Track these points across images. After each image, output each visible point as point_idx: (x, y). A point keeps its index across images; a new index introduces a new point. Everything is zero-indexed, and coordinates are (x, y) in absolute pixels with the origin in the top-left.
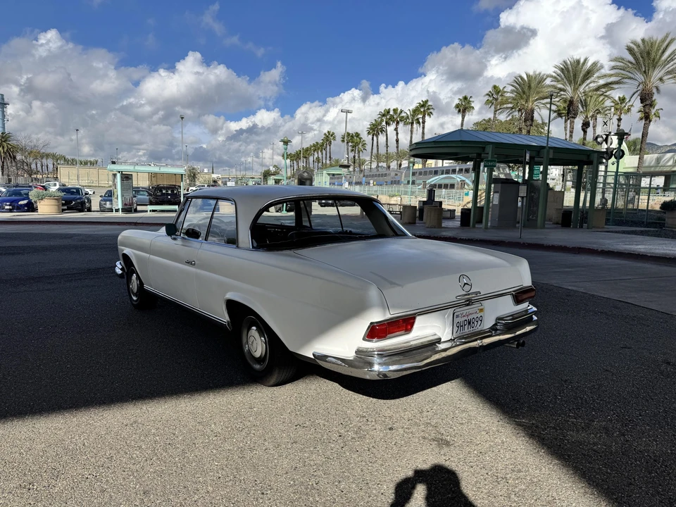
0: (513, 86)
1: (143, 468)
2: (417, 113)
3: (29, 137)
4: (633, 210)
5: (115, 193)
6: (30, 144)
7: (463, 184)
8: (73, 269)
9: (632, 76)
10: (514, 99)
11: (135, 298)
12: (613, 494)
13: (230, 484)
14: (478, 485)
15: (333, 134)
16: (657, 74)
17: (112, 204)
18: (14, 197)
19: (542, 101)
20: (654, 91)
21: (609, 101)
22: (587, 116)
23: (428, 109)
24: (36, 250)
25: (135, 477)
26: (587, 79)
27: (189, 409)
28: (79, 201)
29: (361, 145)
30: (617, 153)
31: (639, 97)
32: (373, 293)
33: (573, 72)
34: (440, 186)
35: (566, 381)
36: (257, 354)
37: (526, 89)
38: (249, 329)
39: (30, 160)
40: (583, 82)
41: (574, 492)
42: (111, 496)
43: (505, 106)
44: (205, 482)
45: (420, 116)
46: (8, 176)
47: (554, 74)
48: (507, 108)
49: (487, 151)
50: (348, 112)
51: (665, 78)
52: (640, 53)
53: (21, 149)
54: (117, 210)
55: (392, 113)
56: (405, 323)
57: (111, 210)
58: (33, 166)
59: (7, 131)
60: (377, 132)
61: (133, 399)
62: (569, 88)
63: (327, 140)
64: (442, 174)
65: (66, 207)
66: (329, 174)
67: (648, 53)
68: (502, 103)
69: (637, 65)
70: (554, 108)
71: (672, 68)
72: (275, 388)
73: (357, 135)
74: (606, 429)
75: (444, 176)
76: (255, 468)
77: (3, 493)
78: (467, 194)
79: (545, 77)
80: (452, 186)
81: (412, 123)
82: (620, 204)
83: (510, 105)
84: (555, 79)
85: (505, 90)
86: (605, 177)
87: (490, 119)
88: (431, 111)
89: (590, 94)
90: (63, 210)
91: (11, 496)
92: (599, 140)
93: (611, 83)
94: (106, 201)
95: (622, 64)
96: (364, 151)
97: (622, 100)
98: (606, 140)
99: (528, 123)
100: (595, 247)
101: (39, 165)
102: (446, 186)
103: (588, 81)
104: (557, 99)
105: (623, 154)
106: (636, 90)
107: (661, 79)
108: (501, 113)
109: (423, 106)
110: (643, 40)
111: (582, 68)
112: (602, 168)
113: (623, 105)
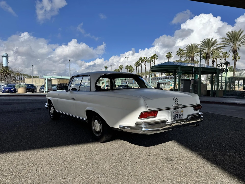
0: (186, 48)
1: (54, 168)
2: (152, 58)
3: (16, 68)
4: (233, 91)
5: (45, 86)
6: (16, 70)
7: (169, 83)
8: (30, 109)
9: (229, 44)
10: (187, 53)
11: (52, 116)
12: (239, 176)
13: (88, 173)
14: (185, 173)
15: (123, 66)
16: (238, 43)
17: (44, 90)
18: (9, 88)
19: (197, 53)
20: (237, 49)
21: (222, 53)
22: (213, 59)
23: (156, 57)
24: (17, 103)
25: (52, 171)
26: (213, 45)
27: (72, 150)
28: (32, 89)
29: (132, 70)
30: (226, 70)
31: (232, 51)
32: (142, 101)
33: (208, 43)
34: (161, 83)
35: (215, 141)
36: (98, 130)
37: (191, 49)
38: (94, 121)
39: (16, 76)
40: (211, 46)
41: (223, 175)
42: (42, 177)
43: (184, 55)
44: (78, 172)
45: (153, 59)
46: (8, 82)
47: (201, 44)
48: (185, 56)
49: (178, 69)
50: (128, 58)
51: (241, 45)
52: (232, 36)
53: (13, 72)
54: (46, 92)
55: (143, 58)
56: (154, 113)
57: (43, 92)
58: (17, 78)
59: (8, 66)
60: (138, 65)
61: (51, 147)
62: (206, 49)
63: (120, 68)
64: (162, 79)
65: (27, 91)
66: (121, 80)
67: (234, 36)
68: (182, 54)
69: (231, 40)
70: (202, 56)
71: (243, 41)
72: (104, 143)
73: (131, 66)
74: (233, 155)
75: (163, 80)
76: (97, 168)
77: (1, 176)
78: (171, 85)
79: (198, 45)
80: (166, 83)
81: (151, 62)
82: (228, 89)
83: (185, 55)
84: (202, 46)
85: (183, 50)
86: (222, 79)
87: (178, 60)
88: (157, 57)
89: (214, 51)
90: (26, 92)
91: (4, 177)
92: (219, 65)
93: (221, 47)
94: (42, 88)
95: (225, 40)
96: (133, 72)
97: (226, 53)
98: (221, 66)
99: (192, 61)
100: (220, 101)
101: (19, 78)
102: (163, 83)
103: (213, 46)
104: (202, 53)
105: (228, 70)
106: (231, 49)
107: (239, 45)
108: (182, 58)
109: (154, 56)
110: (232, 32)
111: (211, 42)
112: (220, 75)
113: (226, 55)
